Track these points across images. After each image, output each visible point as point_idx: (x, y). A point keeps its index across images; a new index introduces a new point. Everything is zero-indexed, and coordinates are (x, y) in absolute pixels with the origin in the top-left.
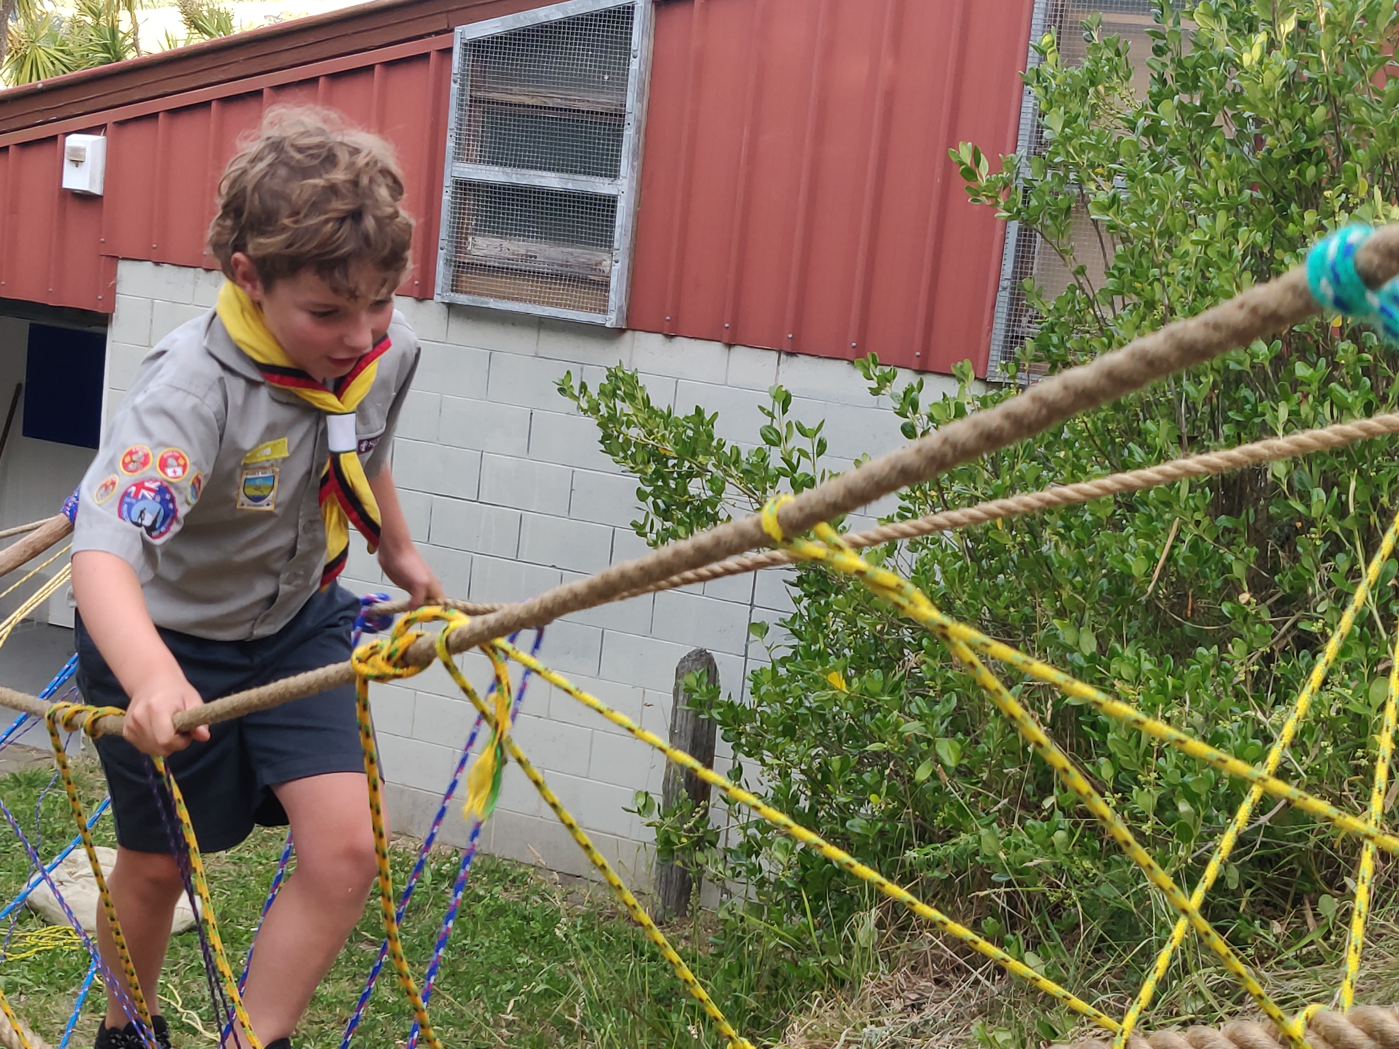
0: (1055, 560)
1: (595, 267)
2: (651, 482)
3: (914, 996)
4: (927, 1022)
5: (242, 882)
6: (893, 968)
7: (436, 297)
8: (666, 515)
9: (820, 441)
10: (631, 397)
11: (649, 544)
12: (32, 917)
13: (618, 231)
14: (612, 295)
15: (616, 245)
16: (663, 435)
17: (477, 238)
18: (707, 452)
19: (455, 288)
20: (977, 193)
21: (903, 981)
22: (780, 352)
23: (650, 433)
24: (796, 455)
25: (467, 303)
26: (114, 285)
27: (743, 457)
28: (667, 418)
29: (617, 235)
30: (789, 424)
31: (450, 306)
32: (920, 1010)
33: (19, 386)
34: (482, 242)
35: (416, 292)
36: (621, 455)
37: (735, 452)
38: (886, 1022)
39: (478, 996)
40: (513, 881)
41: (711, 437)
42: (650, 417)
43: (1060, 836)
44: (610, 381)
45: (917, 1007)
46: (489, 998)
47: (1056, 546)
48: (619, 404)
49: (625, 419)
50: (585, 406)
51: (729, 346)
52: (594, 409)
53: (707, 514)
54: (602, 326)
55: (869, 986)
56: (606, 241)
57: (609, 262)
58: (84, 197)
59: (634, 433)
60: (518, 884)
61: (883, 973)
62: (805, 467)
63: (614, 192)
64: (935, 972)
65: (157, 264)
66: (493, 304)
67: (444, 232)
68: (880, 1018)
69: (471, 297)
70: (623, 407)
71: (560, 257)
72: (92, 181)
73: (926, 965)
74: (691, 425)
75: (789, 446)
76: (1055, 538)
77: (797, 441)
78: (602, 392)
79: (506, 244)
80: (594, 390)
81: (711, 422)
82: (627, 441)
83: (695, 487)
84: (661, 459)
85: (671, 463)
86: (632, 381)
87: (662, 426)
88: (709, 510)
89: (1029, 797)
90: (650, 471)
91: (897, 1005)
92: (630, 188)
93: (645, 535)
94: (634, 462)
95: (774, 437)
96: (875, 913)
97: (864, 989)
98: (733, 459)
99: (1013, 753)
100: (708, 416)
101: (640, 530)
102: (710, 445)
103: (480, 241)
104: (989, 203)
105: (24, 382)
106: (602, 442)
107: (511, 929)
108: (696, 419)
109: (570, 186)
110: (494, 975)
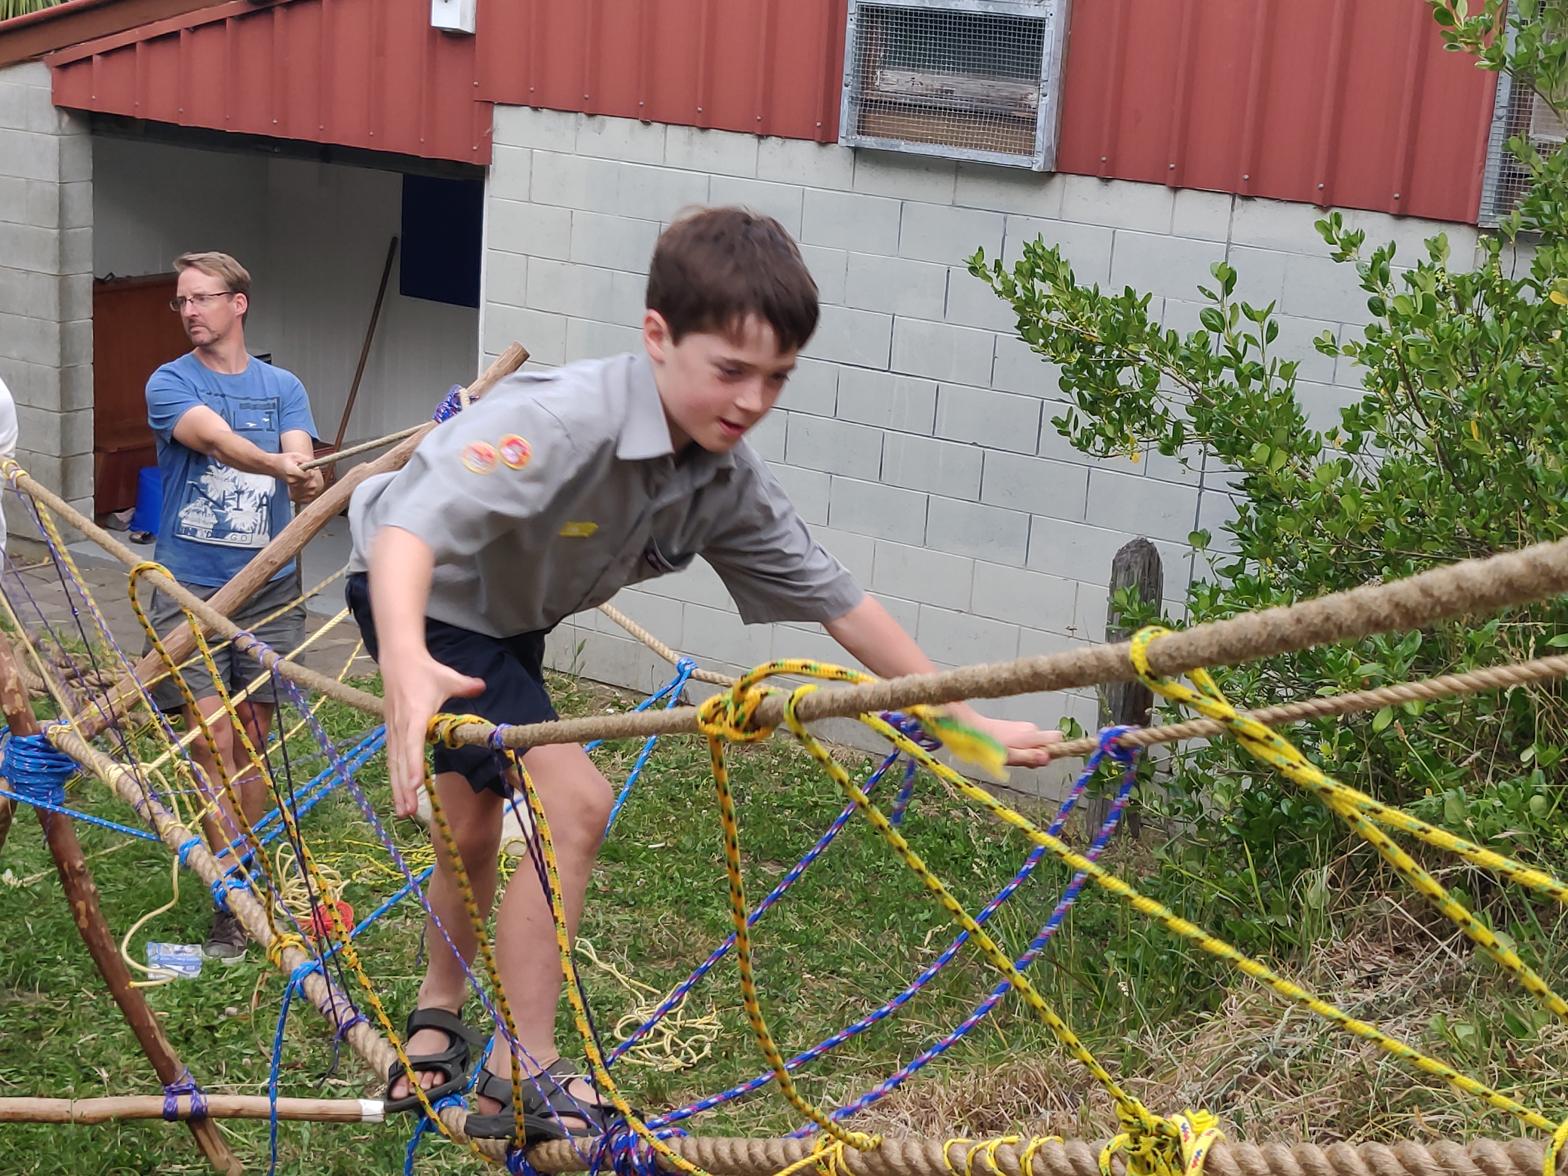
0: (1540, 476)
1: (1020, 102)
2: (1075, 372)
3: (1370, 967)
4: (1382, 1000)
5: (639, 791)
6: (1347, 934)
7: (840, 140)
8: (1092, 407)
9: (1271, 325)
10: (1050, 276)
11: (1072, 443)
12: (417, 831)
13: (1045, 60)
14: (1039, 134)
15: (1044, 76)
16: (1089, 318)
17: (886, 72)
18: (1139, 340)
19: (862, 129)
20: (1454, 39)
21: (1358, 950)
22: (1234, 196)
23: (1074, 317)
24: (1242, 341)
25: (875, 147)
26: (491, 133)
27: (1182, 342)
28: (1093, 297)
29: (1044, 65)
30: (1234, 307)
31: (857, 151)
32: (1377, 983)
33: (395, 240)
34: (891, 75)
35: (818, 134)
36: (1041, 341)
37: (1171, 337)
38: (1337, 997)
39: (893, 925)
40: (933, 793)
41: (1143, 322)
42: (1073, 300)
43: (1537, 801)
44: (1028, 258)
45: (1373, 980)
46: (904, 929)
47: (1543, 456)
48: (1038, 284)
49: (1045, 301)
50: (1000, 288)
51: (1175, 189)
52: (1009, 291)
53: (1139, 407)
54: (1028, 170)
55: (1319, 955)
56: (1031, 70)
57: (1035, 96)
58: (455, 36)
59: (1056, 317)
60: (937, 796)
61: (1335, 939)
62: (1252, 355)
63: (1041, 15)
64: (1395, 938)
65: (535, 109)
66: (904, 147)
67: (848, 66)
68: (1330, 993)
69: (879, 140)
70: (1043, 288)
71: (980, 90)
72: (463, 17)
73: (1386, 931)
74: (1120, 309)
75: (1234, 331)
76: (1541, 449)
77: (1243, 325)
78: (1018, 272)
79: (918, 76)
80: (1009, 268)
81: (1144, 304)
82: (1048, 328)
83: (1126, 376)
84: (1088, 347)
85: (1098, 350)
86: (1053, 258)
87: (1087, 307)
88: (1141, 402)
89: (1507, 746)
90: (1074, 361)
91: (1350, 977)
92: (1059, 9)
93: (1068, 434)
94: (1055, 350)
95: (1216, 322)
96: (1327, 871)
97: (1313, 957)
98: (1170, 345)
99: (1489, 696)
100: (1140, 298)
101: (1062, 427)
102: (1142, 331)
103: (890, 75)
104: (1468, 49)
105: (400, 237)
106: (1018, 327)
107: (930, 849)
108: (1126, 303)
109: (991, 9)
110: (911, 903)
